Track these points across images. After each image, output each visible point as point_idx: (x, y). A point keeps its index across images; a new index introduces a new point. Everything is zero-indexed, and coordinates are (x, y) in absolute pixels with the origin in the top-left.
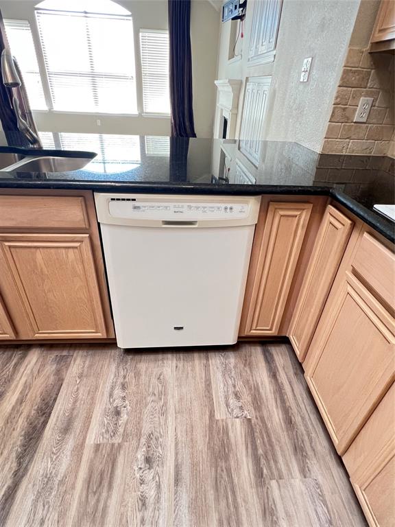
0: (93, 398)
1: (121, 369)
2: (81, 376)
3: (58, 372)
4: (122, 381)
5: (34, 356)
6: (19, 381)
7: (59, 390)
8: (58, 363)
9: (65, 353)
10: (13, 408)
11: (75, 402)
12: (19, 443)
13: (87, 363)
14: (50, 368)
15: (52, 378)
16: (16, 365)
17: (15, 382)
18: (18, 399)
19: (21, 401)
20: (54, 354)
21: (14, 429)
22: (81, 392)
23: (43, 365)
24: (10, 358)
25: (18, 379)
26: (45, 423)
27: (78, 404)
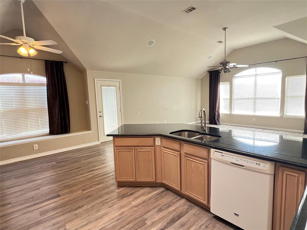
0: (194, 223)
1: (209, 221)
2: (194, 215)
3: (188, 209)
4: (207, 225)
5: (183, 201)
6: (176, 205)
7: (186, 214)
8: (189, 207)
9: (192, 205)
10: (171, 211)
11: (188, 221)
12: (169, 220)
13: (198, 212)
14: (186, 207)
15: (185, 210)
16: (177, 200)
17: (175, 205)
18: (174, 209)
19: (174, 210)
20: (189, 203)
21: (169, 216)
22: (192, 219)
23: (184, 205)
24: (176, 198)
25: (176, 204)
26: (178, 220)
27: (189, 222)
